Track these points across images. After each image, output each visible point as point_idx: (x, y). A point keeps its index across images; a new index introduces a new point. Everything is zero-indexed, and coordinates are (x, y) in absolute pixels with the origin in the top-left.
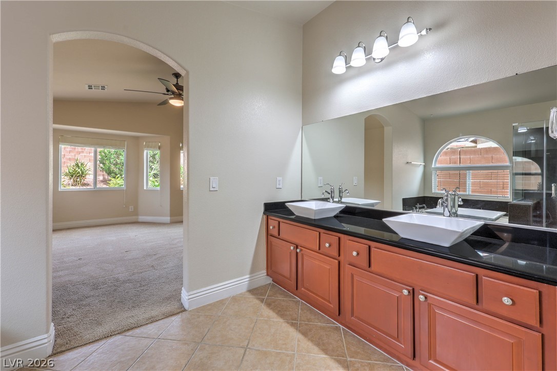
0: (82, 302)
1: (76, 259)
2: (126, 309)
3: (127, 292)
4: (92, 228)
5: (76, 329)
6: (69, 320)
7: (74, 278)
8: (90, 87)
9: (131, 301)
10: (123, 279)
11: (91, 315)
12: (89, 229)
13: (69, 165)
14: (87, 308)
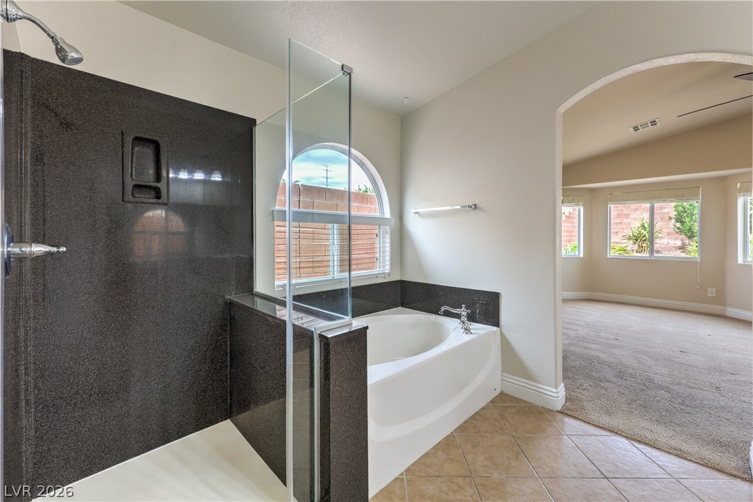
0: (600, 383)
1: (612, 337)
2: (647, 418)
3: (657, 400)
4: (645, 309)
5: (585, 403)
6: (583, 392)
7: (603, 356)
8: (636, 129)
9: (657, 413)
10: (660, 383)
11: (604, 399)
12: (641, 308)
13: (633, 226)
14: (603, 392)
